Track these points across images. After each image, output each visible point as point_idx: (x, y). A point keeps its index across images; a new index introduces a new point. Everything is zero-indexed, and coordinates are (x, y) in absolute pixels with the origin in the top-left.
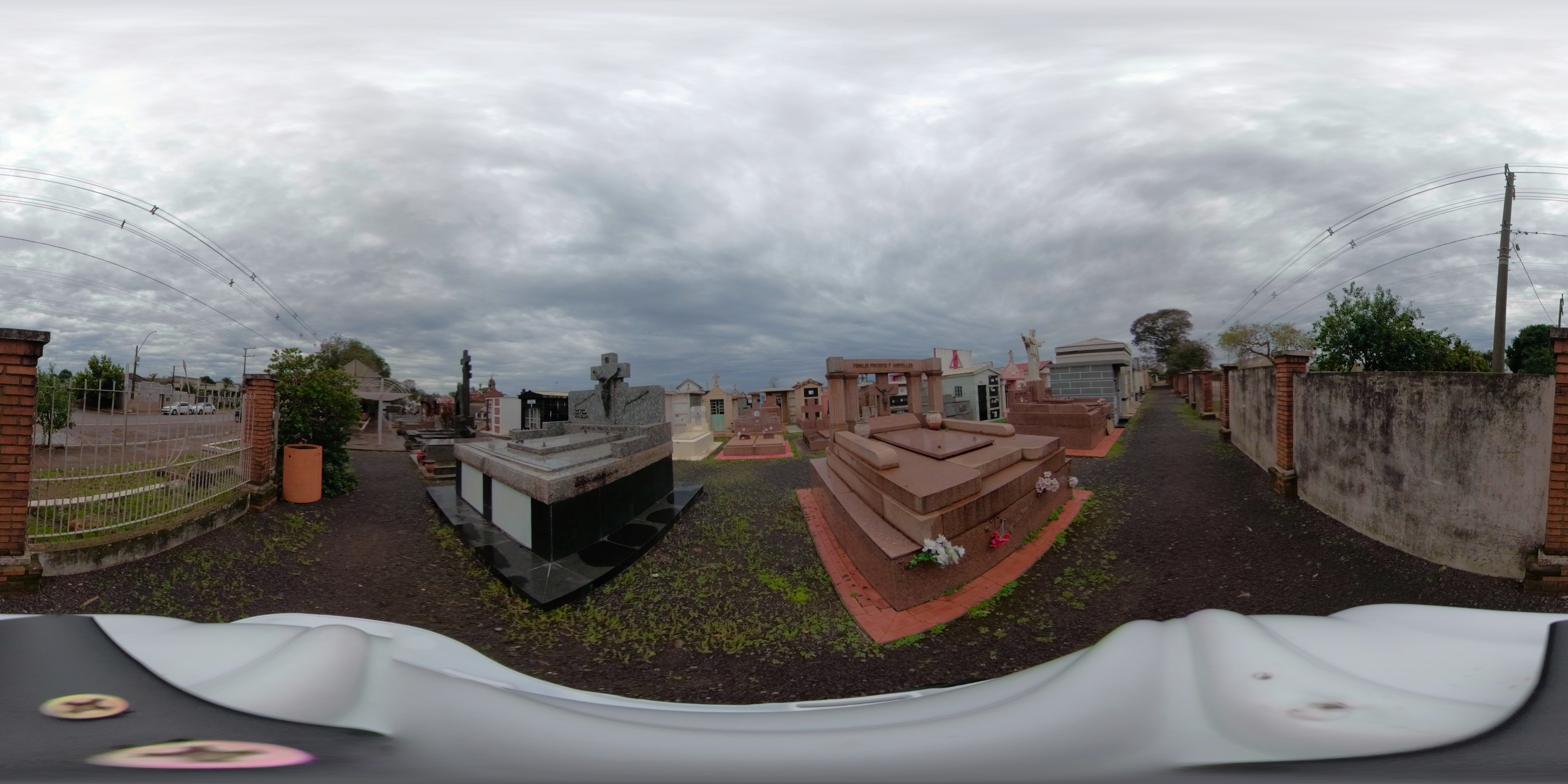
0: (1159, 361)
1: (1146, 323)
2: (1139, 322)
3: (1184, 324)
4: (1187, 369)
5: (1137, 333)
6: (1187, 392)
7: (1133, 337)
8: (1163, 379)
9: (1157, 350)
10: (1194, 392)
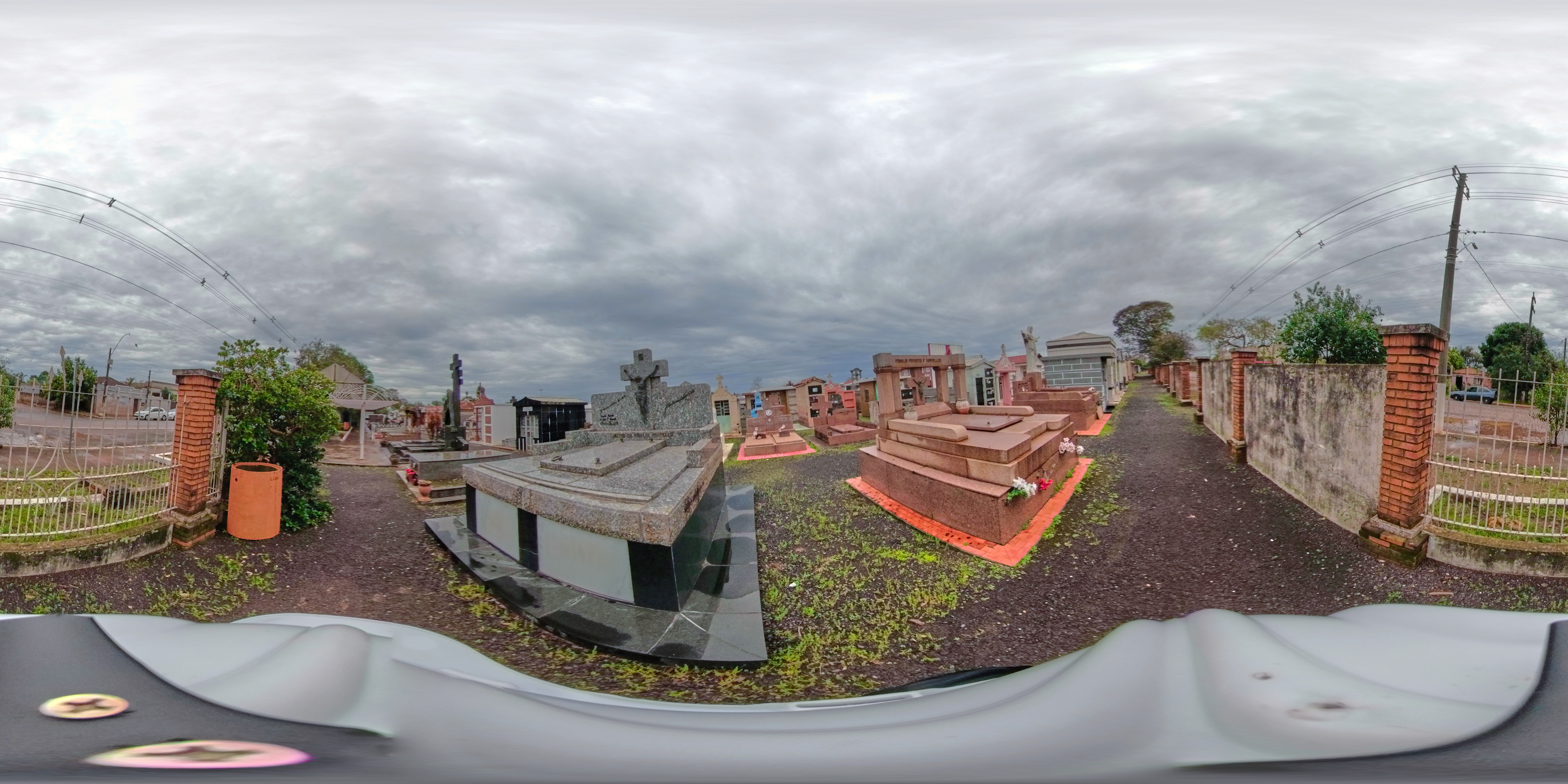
0: (1141, 352)
1: (1128, 315)
2: (1121, 314)
3: (1166, 316)
4: (1169, 360)
5: (1120, 325)
6: (1168, 382)
7: (1116, 329)
8: (1146, 369)
9: (1140, 341)
10: (1175, 382)
